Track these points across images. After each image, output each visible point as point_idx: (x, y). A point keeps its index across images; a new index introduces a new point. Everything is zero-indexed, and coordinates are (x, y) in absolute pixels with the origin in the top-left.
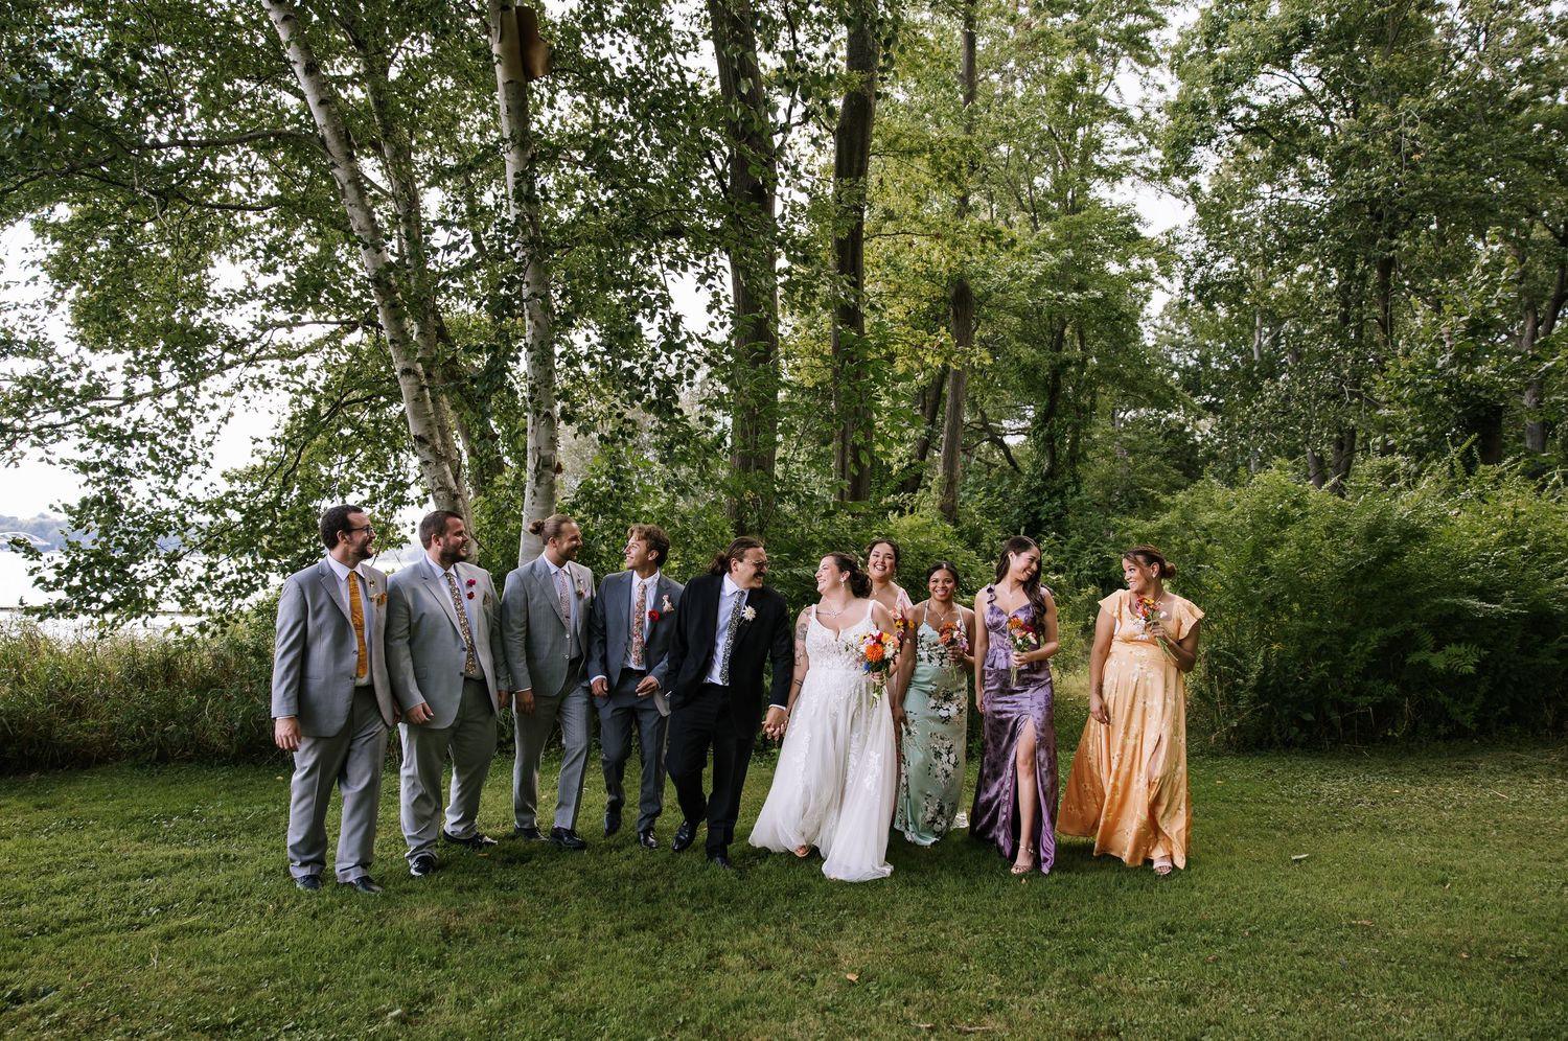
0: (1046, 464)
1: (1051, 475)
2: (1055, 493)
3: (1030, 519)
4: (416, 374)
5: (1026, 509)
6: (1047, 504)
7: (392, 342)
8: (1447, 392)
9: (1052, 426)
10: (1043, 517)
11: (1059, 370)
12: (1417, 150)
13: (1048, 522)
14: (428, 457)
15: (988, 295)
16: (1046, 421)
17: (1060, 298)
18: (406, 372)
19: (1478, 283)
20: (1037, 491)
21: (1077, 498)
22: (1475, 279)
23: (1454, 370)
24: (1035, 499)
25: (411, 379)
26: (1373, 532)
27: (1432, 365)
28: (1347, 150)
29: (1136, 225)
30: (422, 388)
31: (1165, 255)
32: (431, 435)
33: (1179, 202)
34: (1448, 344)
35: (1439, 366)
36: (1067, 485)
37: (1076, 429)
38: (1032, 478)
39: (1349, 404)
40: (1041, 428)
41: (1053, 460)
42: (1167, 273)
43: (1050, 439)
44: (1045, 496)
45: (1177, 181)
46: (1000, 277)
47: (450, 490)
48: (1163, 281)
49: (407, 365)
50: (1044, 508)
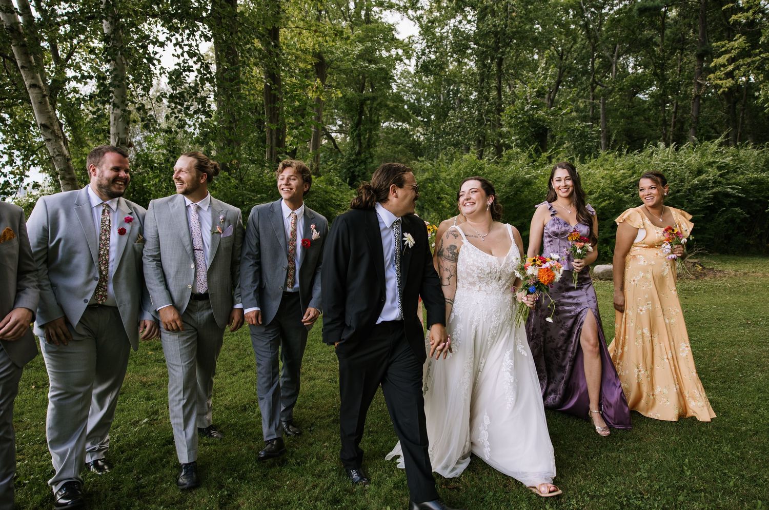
0: (357, 148)
1: (359, 153)
2: (362, 162)
3: (350, 174)
4: (40, 87)
5: (348, 170)
6: (358, 168)
7: (22, 67)
8: (528, 122)
9: (360, 129)
10: (357, 174)
11: (363, 103)
12: (514, 11)
13: (359, 176)
14: (50, 137)
15: (332, 61)
16: (357, 127)
17: (367, 67)
18: (33, 86)
19: (540, 75)
20: (354, 161)
21: (372, 165)
22: (539, 73)
23: (531, 112)
24: (352, 165)
25: (36, 91)
26: (513, 182)
27: (523, 109)
28: (486, 8)
29: (394, 32)
30: (44, 96)
31: (407, 48)
32: (51, 124)
33: (412, 23)
34: (529, 101)
35: (525, 110)
36: (367, 158)
37: (370, 132)
38: (351, 155)
39: (486, 125)
40: (355, 130)
41: (360, 146)
42: (409, 58)
43: (359, 136)
44: (357, 163)
45: (410, 12)
46: (338, 53)
47: (65, 156)
48: (407, 61)
49: (34, 82)
50: (357, 169)
